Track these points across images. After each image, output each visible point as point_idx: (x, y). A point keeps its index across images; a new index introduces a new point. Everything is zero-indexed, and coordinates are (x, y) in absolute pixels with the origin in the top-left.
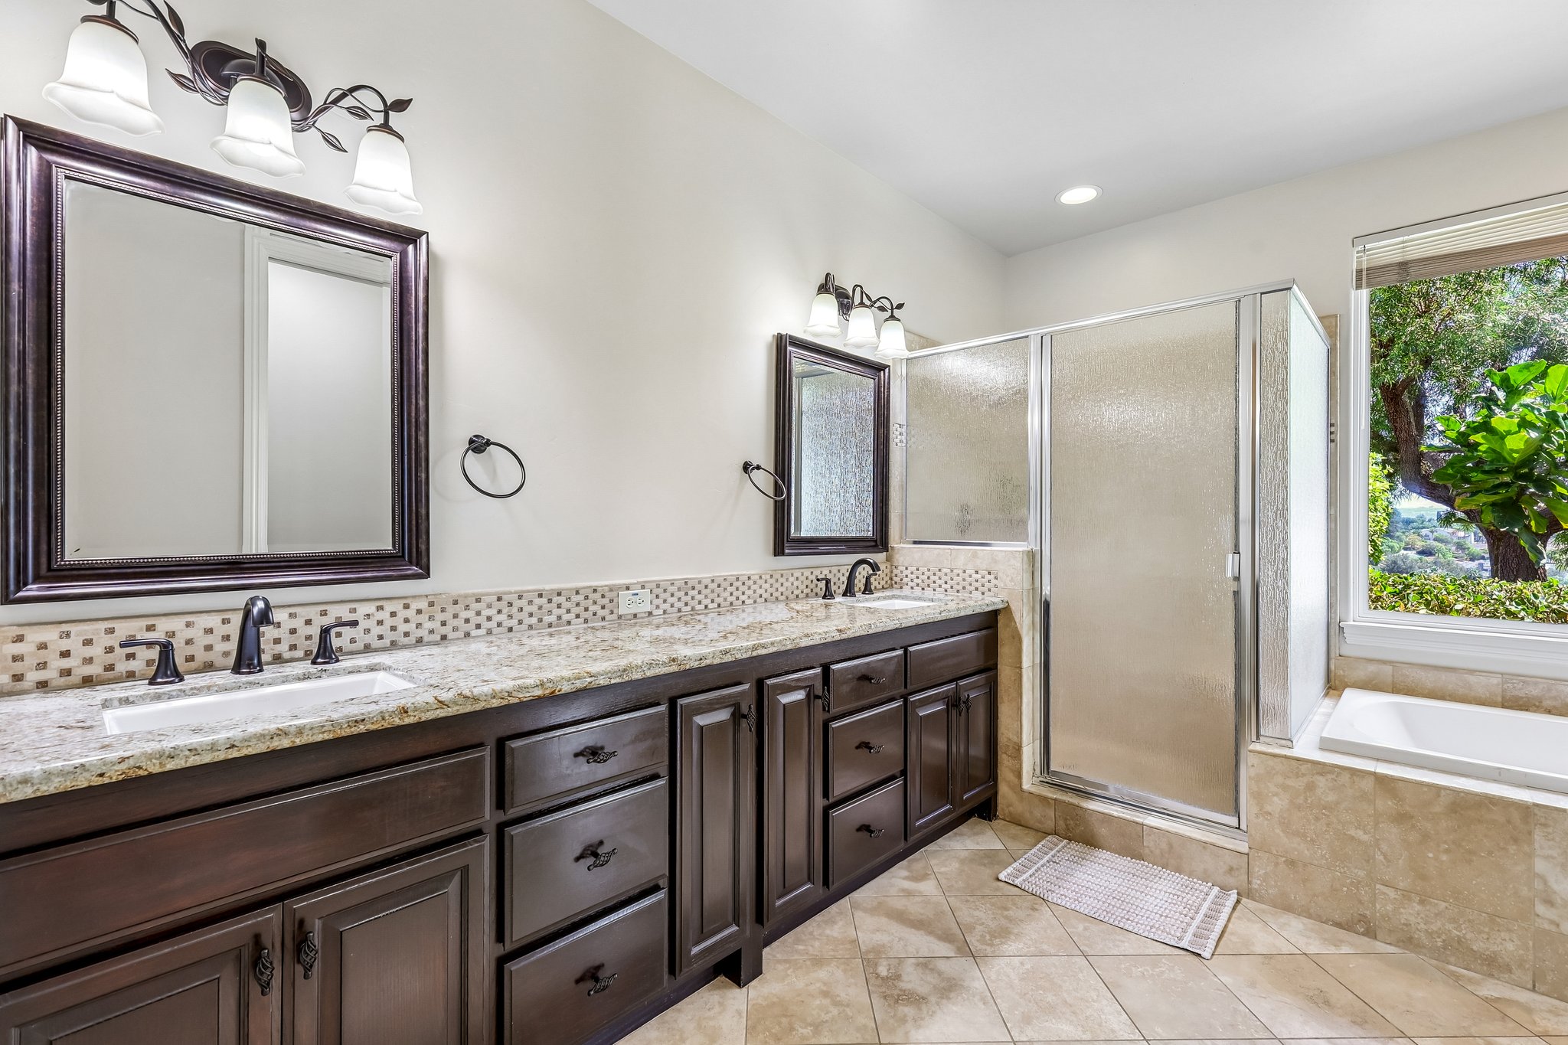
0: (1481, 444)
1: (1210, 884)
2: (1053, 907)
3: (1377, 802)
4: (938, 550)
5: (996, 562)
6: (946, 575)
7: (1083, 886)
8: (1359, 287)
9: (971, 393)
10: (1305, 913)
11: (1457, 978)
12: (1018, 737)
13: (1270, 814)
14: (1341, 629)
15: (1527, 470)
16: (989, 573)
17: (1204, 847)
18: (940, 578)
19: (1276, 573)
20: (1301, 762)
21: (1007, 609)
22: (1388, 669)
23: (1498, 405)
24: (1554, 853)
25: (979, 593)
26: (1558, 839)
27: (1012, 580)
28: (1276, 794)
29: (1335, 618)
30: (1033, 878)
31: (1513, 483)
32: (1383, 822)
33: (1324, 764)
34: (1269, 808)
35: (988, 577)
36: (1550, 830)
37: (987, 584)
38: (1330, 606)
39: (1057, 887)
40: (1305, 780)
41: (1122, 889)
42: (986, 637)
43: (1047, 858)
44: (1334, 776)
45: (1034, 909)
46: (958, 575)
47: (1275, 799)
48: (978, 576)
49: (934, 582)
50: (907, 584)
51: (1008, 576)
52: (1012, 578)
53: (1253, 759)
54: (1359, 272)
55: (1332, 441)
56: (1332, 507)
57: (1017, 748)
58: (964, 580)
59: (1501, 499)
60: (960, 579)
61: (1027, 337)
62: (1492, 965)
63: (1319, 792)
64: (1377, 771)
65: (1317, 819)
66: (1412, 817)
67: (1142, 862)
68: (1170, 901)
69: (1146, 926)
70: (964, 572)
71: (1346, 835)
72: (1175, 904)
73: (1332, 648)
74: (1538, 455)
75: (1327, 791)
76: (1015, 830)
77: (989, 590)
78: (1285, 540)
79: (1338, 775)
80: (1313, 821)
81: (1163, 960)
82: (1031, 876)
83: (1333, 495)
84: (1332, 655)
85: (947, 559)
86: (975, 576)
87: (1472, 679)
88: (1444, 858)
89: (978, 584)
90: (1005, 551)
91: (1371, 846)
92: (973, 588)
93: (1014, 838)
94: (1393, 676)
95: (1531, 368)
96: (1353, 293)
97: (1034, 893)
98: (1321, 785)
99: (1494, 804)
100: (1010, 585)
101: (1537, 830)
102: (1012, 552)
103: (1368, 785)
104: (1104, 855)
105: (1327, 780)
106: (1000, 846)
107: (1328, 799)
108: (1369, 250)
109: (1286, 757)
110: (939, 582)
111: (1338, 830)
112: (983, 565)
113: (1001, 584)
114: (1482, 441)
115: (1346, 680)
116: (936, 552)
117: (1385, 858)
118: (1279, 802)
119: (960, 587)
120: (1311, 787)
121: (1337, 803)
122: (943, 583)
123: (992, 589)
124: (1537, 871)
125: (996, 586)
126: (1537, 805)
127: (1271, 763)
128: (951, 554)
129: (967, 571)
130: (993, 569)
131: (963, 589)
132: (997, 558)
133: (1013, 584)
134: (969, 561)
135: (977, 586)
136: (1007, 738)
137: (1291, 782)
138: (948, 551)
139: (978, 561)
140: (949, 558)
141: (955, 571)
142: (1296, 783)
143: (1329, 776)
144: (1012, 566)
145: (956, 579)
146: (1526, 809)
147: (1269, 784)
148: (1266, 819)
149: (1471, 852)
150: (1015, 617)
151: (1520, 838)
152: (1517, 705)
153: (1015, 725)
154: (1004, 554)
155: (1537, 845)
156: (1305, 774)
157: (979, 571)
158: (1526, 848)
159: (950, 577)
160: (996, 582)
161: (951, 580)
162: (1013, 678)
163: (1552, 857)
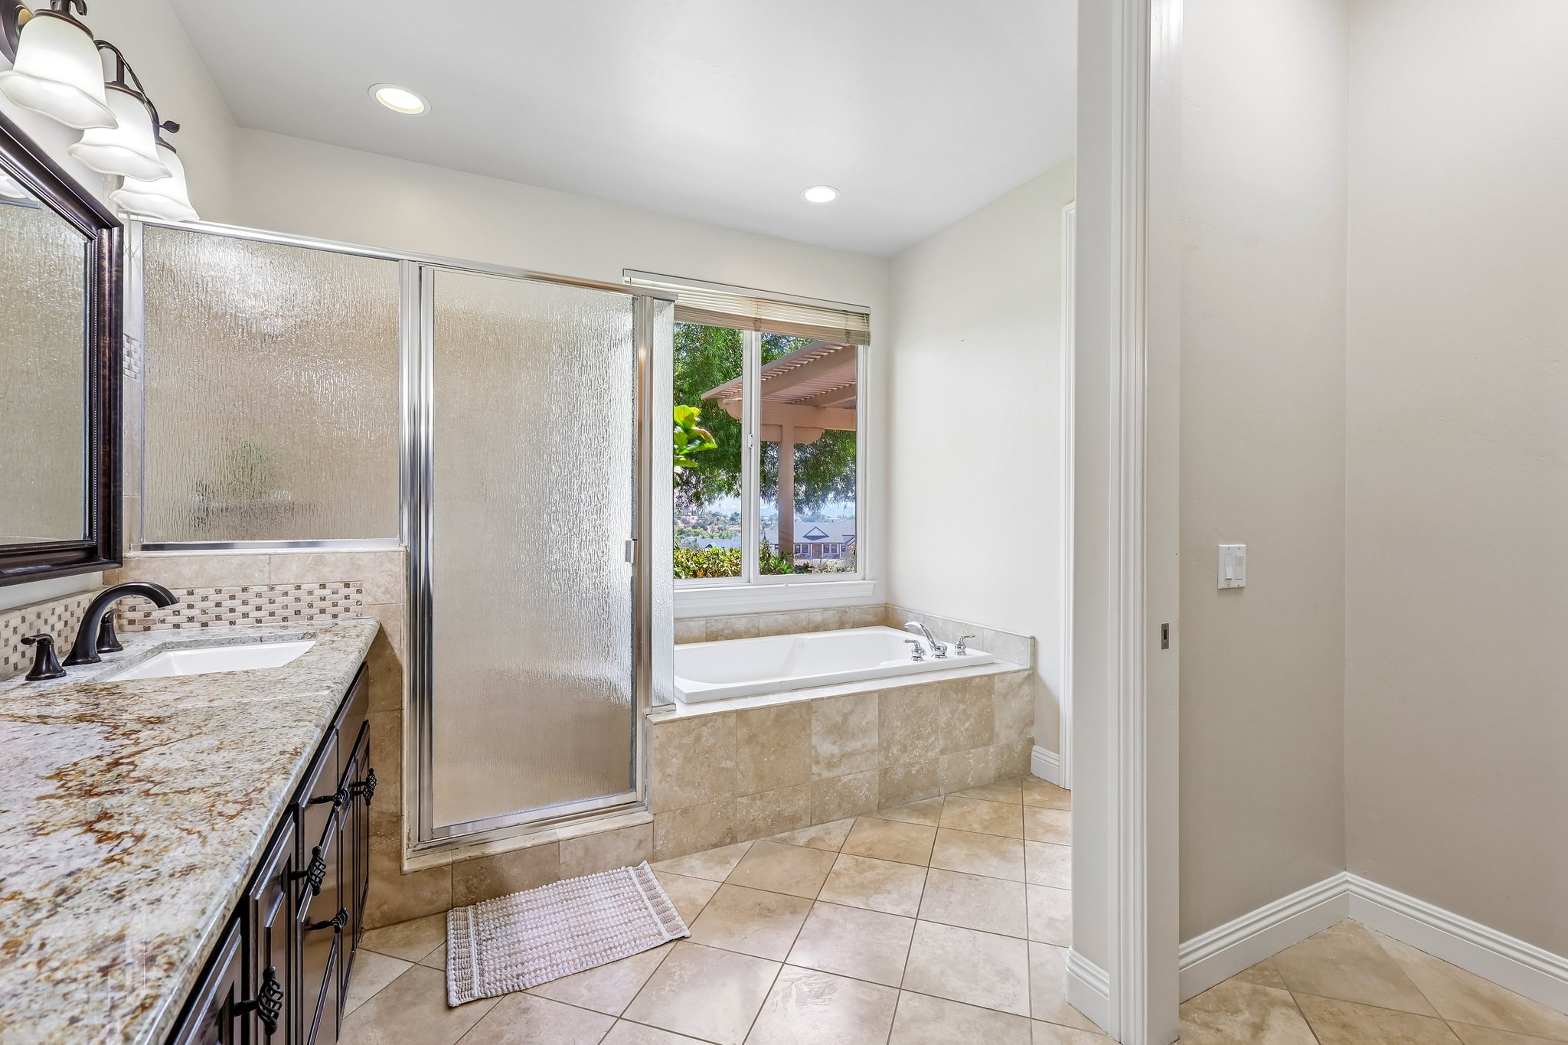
1: (623, 868)
2: (537, 991)
3: (738, 732)
4: (240, 558)
5: (358, 568)
6: (259, 595)
7: (542, 946)
10: (696, 849)
11: (783, 841)
12: (396, 805)
13: (670, 775)
16: (347, 585)
17: (618, 834)
18: (245, 603)
21: (380, 633)
24: (819, 728)
25: (326, 617)
26: (821, 718)
27: (387, 591)
28: (674, 756)
30: (487, 974)
32: (741, 747)
33: (706, 716)
34: (669, 771)
35: (344, 591)
36: (818, 714)
37: (342, 602)
39: (520, 966)
40: (694, 734)
41: (573, 922)
43: (473, 943)
45: (526, 1011)
46: (286, 594)
47: (673, 760)
48: (326, 592)
49: (232, 610)
50: (163, 621)
51: (379, 587)
52: (387, 589)
53: (656, 732)
57: (395, 819)
58: (298, 600)
60: (290, 599)
62: (793, 822)
63: (703, 740)
65: (702, 764)
66: (756, 736)
67: (559, 882)
68: (615, 904)
69: (629, 942)
70: (298, 588)
71: (719, 768)
72: (623, 905)
75: (708, 737)
76: (399, 932)
77: (347, 610)
79: (716, 720)
80: (699, 768)
81: (670, 965)
82: (482, 975)
85: (262, 571)
86: (320, 592)
88: (772, 758)
89: (326, 604)
90: (375, 553)
91: (734, 770)
92: (315, 610)
93: (408, 943)
97: (506, 991)
98: (704, 734)
100: (384, 598)
101: (813, 716)
102: (386, 552)
103: (732, 721)
104: (520, 897)
106: (405, 967)
107: (709, 744)
109: (673, 721)
110: (241, 609)
111: (715, 766)
112: (334, 575)
113: (365, 598)
116: (236, 561)
117: (742, 775)
118: (676, 762)
119: (290, 612)
120: (698, 739)
121: (715, 744)
122: (252, 610)
123: (351, 608)
124: (813, 744)
125: (359, 603)
126: (812, 700)
127: (670, 729)
128: (270, 562)
129: (303, 587)
130: (354, 579)
131: (296, 614)
132: (360, 563)
133: (388, 596)
134: (308, 571)
135: (323, 607)
136: (379, 812)
137: (684, 741)
138: (263, 557)
139: (326, 570)
140: (267, 569)
141: (278, 588)
142: (688, 740)
143: (710, 724)
144: (387, 571)
145: (280, 600)
146: (808, 705)
147: (669, 749)
148: (667, 781)
149: (784, 747)
150: (393, 640)
151: (805, 726)
152: (712, 637)
153: (392, 790)
154: (372, 556)
155: (813, 727)
156: (693, 730)
157: (327, 585)
158: (808, 731)
159: (268, 599)
160: (359, 597)
161: (270, 603)
162: (389, 727)
163: (818, 732)
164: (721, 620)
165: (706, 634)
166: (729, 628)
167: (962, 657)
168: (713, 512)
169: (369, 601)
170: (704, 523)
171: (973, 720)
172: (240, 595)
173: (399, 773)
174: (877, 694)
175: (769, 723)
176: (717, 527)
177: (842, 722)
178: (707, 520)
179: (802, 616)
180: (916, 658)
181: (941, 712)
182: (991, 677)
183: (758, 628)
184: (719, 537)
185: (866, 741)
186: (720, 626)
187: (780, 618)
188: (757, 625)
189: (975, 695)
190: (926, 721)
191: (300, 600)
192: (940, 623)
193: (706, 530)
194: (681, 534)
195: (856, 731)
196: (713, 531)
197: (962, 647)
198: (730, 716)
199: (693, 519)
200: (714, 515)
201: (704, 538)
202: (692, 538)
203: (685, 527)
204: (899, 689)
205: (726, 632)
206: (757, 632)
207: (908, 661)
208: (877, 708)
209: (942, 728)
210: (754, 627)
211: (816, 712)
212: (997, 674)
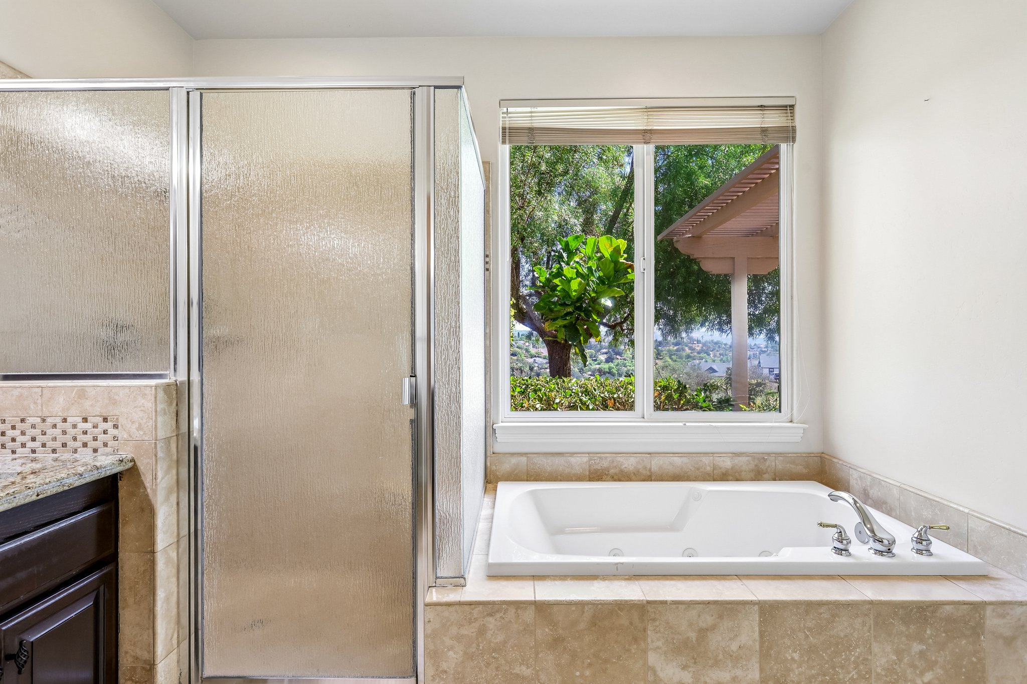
0: (558, 286)
3: (537, 632)
4: (19, 390)
5: (114, 403)
6: (33, 426)
8: (504, 142)
9: (84, 157)
12: (149, 652)
13: (446, 672)
14: (494, 430)
15: (579, 304)
16: (105, 420)
18: (23, 433)
19: (450, 397)
20: (473, 606)
21: (133, 472)
22: (524, 459)
23: (564, 262)
24: (660, 644)
25: (89, 450)
26: (662, 630)
27: (140, 428)
28: (451, 648)
29: (490, 422)
31: (574, 312)
32: (541, 651)
34: (444, 666)
35: (103, 426)
36: (657, 623)
37: (101, 437)
38: (487, 411)
40: (476, 625)
42: (99, 515)
44: (501, 614)
46: (55, 426)
47: (451, 653)
48: (88, 426)
49: (14, 440)
51: (133, 422)
52: (140, 424)
53: (428, 614)
54: (504, 129)
55: (487, 270)
56: (488, 326)
57: (148, 667)
58: (64, 432)
59: (568, 323)
60: (57, 431)
61: (167, 89)
63: (489, 634)
64: (537, 599)
65: (488, 665)
66: (564, 640)
70: (65, 420)
71: (512, 674)
73: (488, 447)
74: (584, 294)
75: (496, 632)
77: (105, 445)
78: (458, 360)
79: (506, 610)
80: (484, 668)
83: (488, 316)
84: (488, 454)
85: (35, 403)
86: (82, 426)
87: (573, 460)
88: (587, 673)
89: (88, 438)
90: (130, 387)
91: (533, 680)
92: (78, 444)
94: (527, 465)
95: (578, 239)
96: (500, 145)
98: (491, 626)
99: (621, 609)
100: (138, 435)
101: (649, 625)
102: (139, 387)
103: (529, 615)
105: (496, 620)
107: (498, 640)
108: (510, 113)
109: (460, 604)
110: (20, 439)
111: (506, 671)
112: (95, 409)
113: (121, 434)
114: (559, 284)
115: (497, 473)
116: (16, 393)
118: (454, 656)
119: (58, 444)
120: (482, 631)
121: (505, 642)
122: (29, 440)
123: (109, 443)
124: (650, 664)
125: (115, 438)
126: (649, 602)
127: (446, 614)
128: (42, 394)
129: (69, 420)
130: (111, 414)
131: (63, 447)
132: (116, 397)
133: (142, 433)
134: (72, 404)
135: (85, 440)
136: (134, 656)
137: (464, 631)
138: (36, 390)
139: (87, 403)
140: (39, 401)
141: (49, 420)
142: (469, 631)
143: (498, 615)
144: (140, 407)
145: (51, 432)
146: (643, 608)
147: (444, 638)
148: (442, 679)
149: (606, 661)
150: (146, 480)
151: (638, 637)
152: (596, 475)
153: (145, 637)
154: (127, 390)
155: (649, 640)
156: (476, 619)
157: (89, 418)
158: (643, 645)
159: (40, 430)
160: (115, 432)
161: (42, 435)
162: (143, 569)
163: (658, 648)
164: (606, 458)
165: (589, 471)
166: (615, 467)
167: (924, 559)
168: (715, 340)
169: (125, 436)
170: (707, 349)
171: (940, 671)
172: (19, 425)
173: (152, 619)
174: (756, 607)
175: (582, 626)
176: (718, 353)
177: (697, 640)
178: (710, 347)
179: (706, 460)
180: (839, 551)
181: (876, 648)
182: (977, 607)
183: (650, 470)
184: (720, 361)
185: (739, 673)
186: (605, 464)
187: (678, 461)
188: (648, 467)
189: (945, 632)
190: (847, 659)
191: (66, 433)
192: (895, 491)
193: (709, 355)
194: (688, 358)
195: (721, 657)
196: (715, 356)
197: (924, 543)
198: (526, 608)
199: (698, 346)
200: (716, 343)
201: (707, 361)
202: (697, 362)
203: (692, 353)
204: (796, 604)
205: (612, 471)
206: (648, 473)
207: (824, 555)
208: (757, 629)
209: (878, 674)
210: (645, 468)
211: (654, 620)
212: (991, 603)
